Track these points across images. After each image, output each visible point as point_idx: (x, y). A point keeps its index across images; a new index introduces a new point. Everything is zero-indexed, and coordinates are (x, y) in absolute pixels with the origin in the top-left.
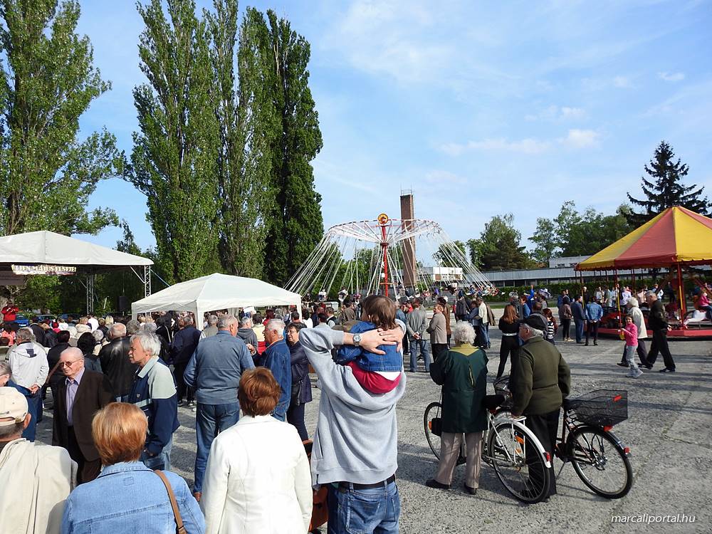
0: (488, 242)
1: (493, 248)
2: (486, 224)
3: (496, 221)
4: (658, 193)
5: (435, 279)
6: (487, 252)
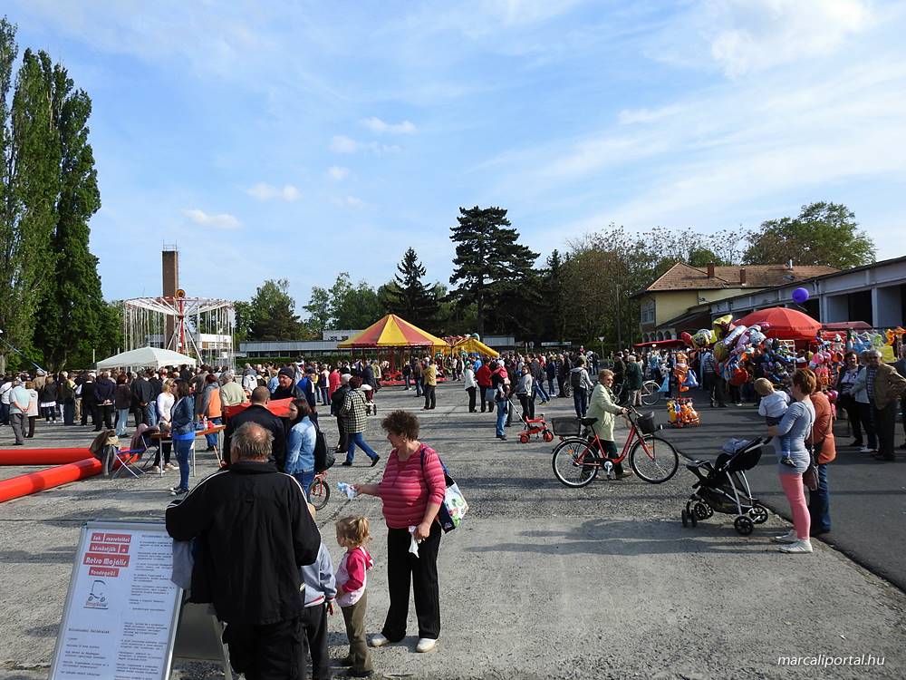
0: (259, 308)
1: (265, 316)
2: (258, 289)
3: (269, 285)
4: (405, 287)
5: (201, 347)
6: (258, 318)
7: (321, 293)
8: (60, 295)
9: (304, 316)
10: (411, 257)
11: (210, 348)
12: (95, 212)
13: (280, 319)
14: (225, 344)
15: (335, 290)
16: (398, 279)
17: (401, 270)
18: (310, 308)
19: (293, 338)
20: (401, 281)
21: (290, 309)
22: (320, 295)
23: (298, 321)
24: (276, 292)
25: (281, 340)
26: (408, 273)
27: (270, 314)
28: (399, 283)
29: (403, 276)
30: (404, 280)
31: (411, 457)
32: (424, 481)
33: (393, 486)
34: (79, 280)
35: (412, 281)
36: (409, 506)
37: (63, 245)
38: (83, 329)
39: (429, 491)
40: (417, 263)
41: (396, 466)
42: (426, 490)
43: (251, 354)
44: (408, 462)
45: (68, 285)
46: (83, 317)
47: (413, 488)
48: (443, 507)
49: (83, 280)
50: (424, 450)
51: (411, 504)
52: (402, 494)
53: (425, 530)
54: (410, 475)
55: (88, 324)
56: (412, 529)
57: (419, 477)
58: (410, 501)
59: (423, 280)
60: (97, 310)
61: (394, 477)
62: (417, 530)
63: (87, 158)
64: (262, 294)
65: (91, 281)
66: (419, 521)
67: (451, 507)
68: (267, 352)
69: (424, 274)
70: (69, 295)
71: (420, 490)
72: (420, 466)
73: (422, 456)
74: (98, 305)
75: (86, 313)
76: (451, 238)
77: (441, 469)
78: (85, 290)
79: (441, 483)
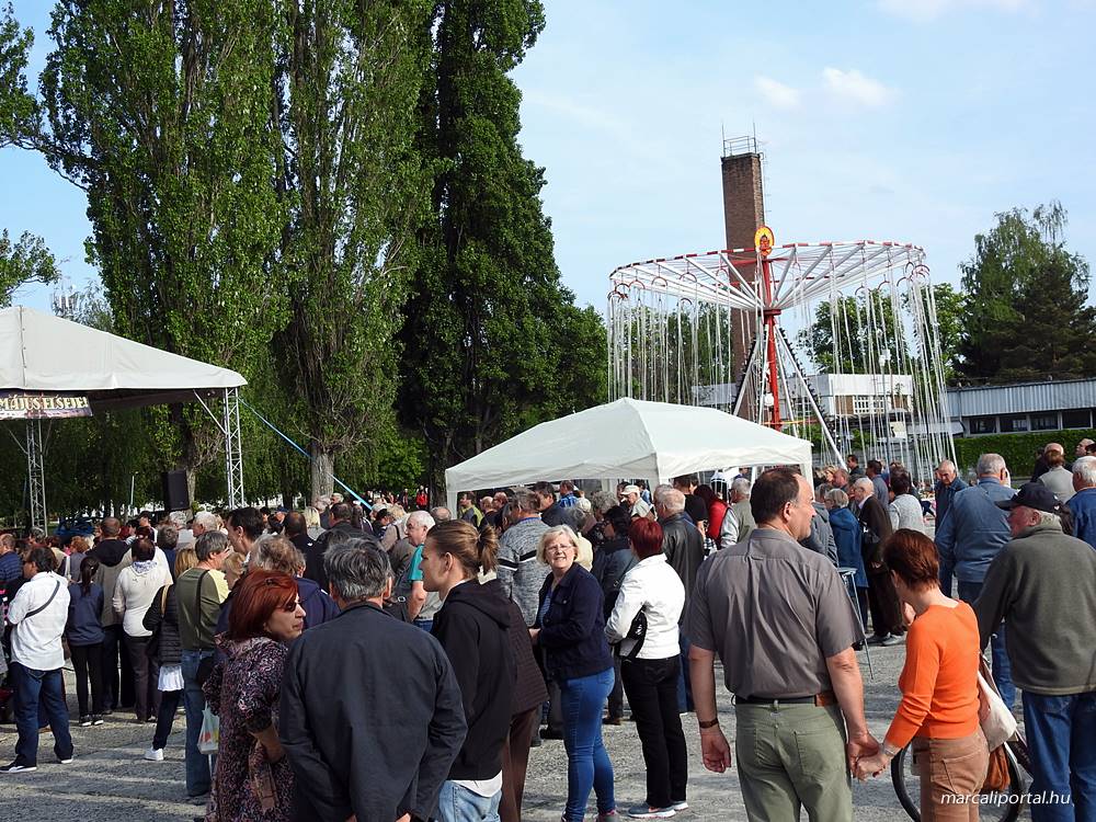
0: (982, 294)
1: (1002, 312)
2: (979, 238)
3: (1011, 227)
34: (498, 233)
43: (974, 422)
49: (508, 234)
65: (527, 235)
68: (1021, 416)
70: (474, 279)
74: (550, 302)
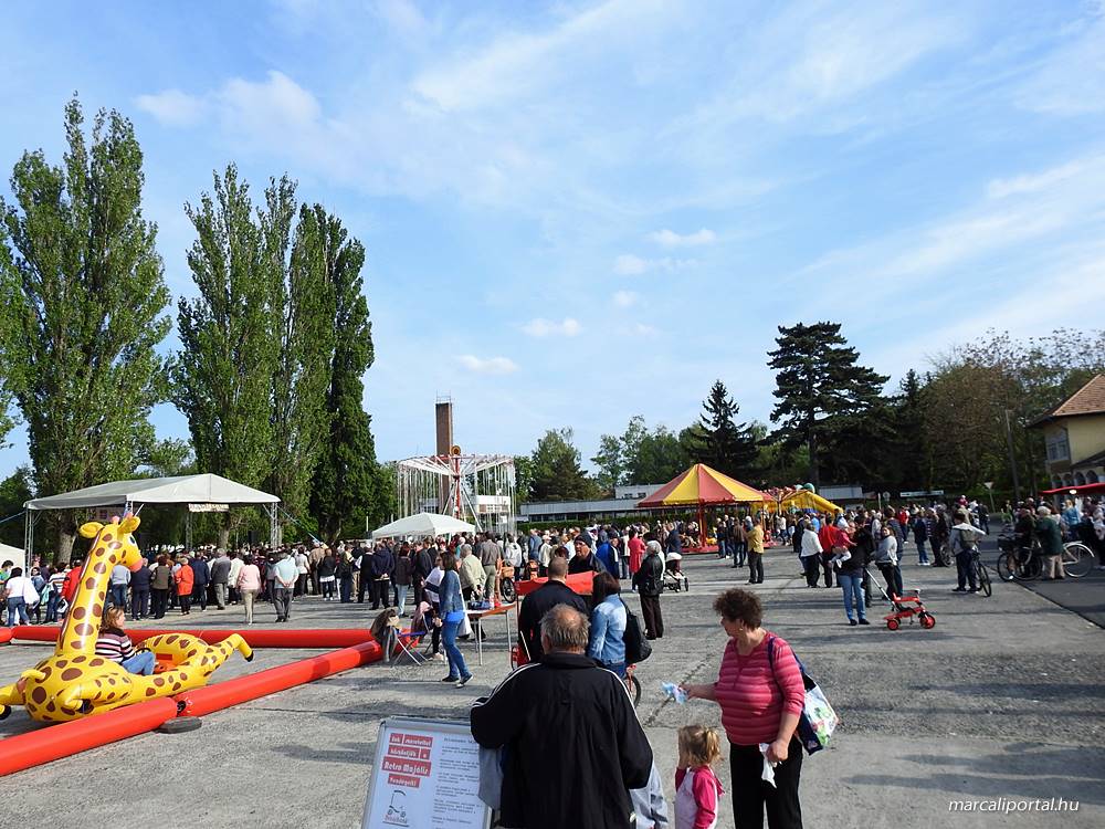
0: (540, 463)
2: (539, 440)
4: (714, 429)
5: (478, 511)
6: (539, 475)
7: (612, 442)
8: (334, 457)
9: (592, 470)
10: (719, 393)
11: (488, 512)
12: (369, 366)
13: (565, 475)
14: (505, 506)
15: (627, 438)
16: (704, 419)
17: (707, 408)
18: (599, 461)
19: (581, 497)
20: (709, 422)
21: (576, 462)
22: (611, 444)
23: (586, 476)
24: (559, 444)
25: (567, 499)
26: (717, 411)
27: (554, 469)
28: (705, 424)
29: (711, 416)
30: (712, 421)
31: (755, 650)
32: (775, 682)
33: (734, 689)
34: (353, 441)
35: (722, 420)
36: (757, 716)
37: (338, 404)
38: (357, 494)
39: (783, 698)
40: (727, 399)
41: (736, 661)
42: (779, 694)
43: (533, 517)
44: (751, 657)
45: (342, 447)
46: (357, 481)
47: (761, 693)
48: (804, 719)
49: (357, 441)
50: (772, 640)
51: (759, 713)
52: (747, 700)
53: (782, 750)
54: (755, 674)
55: (362, 488)
56: (763, 748)
57: (767, 676)
58: (758, 710)
59: (736, 420)
60: (371, 473)
61: (735, 677)
62: (771, 750)
63: (361, 310)
64: (544, 447)
65: (364, 441)
66: (773, 737)
67: (814, 719)
68: (551, 515)
69: (736, 412)
70: (343, 458)
71: (770, 695)
72: (768, 662)
73: (769, 647)
74: (371, 468)
75: (360, 477)
76: (769, 364)
77: (797, 666)
78: (359, 451)
79: (798, 685)
